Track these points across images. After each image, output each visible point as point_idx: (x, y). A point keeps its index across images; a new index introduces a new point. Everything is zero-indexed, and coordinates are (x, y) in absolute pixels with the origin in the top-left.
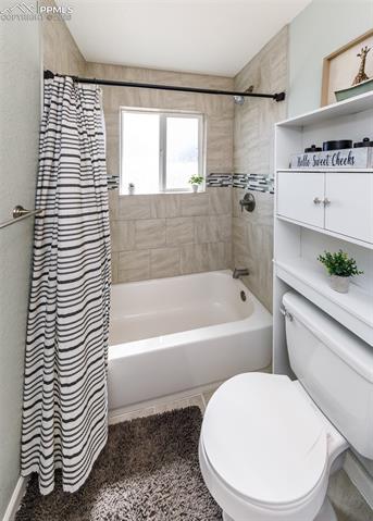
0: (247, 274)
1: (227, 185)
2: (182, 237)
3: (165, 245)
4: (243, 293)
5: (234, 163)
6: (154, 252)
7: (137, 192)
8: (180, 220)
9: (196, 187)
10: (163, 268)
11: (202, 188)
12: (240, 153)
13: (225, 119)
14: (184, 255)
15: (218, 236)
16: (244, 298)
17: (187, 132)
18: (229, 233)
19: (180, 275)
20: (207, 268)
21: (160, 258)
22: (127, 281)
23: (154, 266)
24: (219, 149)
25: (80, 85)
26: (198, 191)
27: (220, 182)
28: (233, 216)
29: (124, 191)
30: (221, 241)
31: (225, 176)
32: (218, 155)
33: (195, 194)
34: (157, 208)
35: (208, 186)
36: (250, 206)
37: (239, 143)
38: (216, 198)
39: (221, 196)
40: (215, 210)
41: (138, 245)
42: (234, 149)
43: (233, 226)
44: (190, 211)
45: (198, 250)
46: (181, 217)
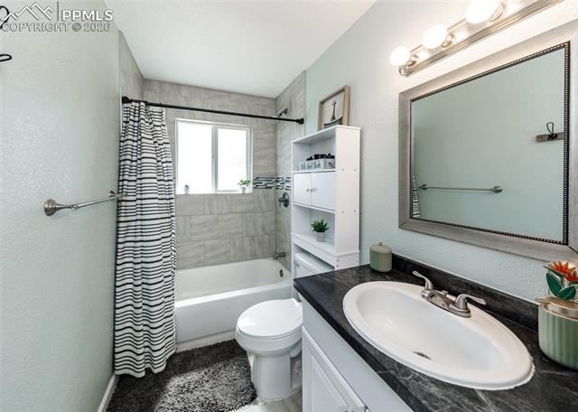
0: (285, 256)
1: (270, 188)
2: (232, 231)
3: (217, 237)
4: (281, 271)
5: (276, 170)
6: (207, 243)
7: (191, 192)
8: (230, 216)
9: (244, 189)
10: (216, 257)
11: (249, 189)
12: (280, 161)
13: (268, 132)
14: (234, 245)
15: (263, 229)
16: (282, 275)
17: (236, 141)
18: (273, 227)
19: (231, 262)
20: (254, 256)
21: (213, 248)
23: (208, 255)
24: (263, 157)
25: (151, 108)
26: (246, 192)
27: (265, 185)
28: (277, 213)
29: (180, 190)
30: (266, 234)
31: (269, 180)
32: (262, 162)
33: (243, 194)
34: (210, 205)
35: (254, 188)
36: (286, 203)
37: (279, 153)
38: (262, 198)
39: (266, 196)
40: (260, 207)
41: (193, 237)
42: (276, 157)
43: (276, 221)
44: (241, 208)
45: (247, 241)
46: (232, 213)
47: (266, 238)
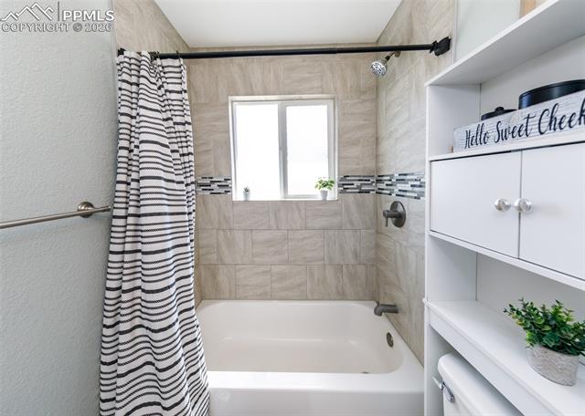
0: (396, 312)
1: (368, 192)
3: (287, 262)
4: (389, 336)
5: (377, 162)
6: (276, 269)
7: (252, 197)
8: (306, 233)
9: (325, 194)
11: (333, 194)
12: (385, 146)
13: (364, 101)
14: (312, 275)
15: (356, 255)
18: (372, 254)
19: (307, 299)
20: (342, 296)
21: (282, 277)
22: (245, 298)
23: (276, 285)
24: (355, 143)
26: (328, 199)
27: (358, 187)
28: (377, 232)
29: (238, 195)
30: (359, 264)
31: (365, 179)
32: (354, 152)
33: (324, 202)
34: (276, 217)
35: (341, 192)
36: (399, 219)
37: (383, 133)
38: (353, 208)
39: (360, 205)
40: (351, 222)
41: (256, 259)
42: (377, 141)
43: (377, 246)
44: (319, 223)
45: (330, 273)
46: (306, 229)
47: (361, 269)
